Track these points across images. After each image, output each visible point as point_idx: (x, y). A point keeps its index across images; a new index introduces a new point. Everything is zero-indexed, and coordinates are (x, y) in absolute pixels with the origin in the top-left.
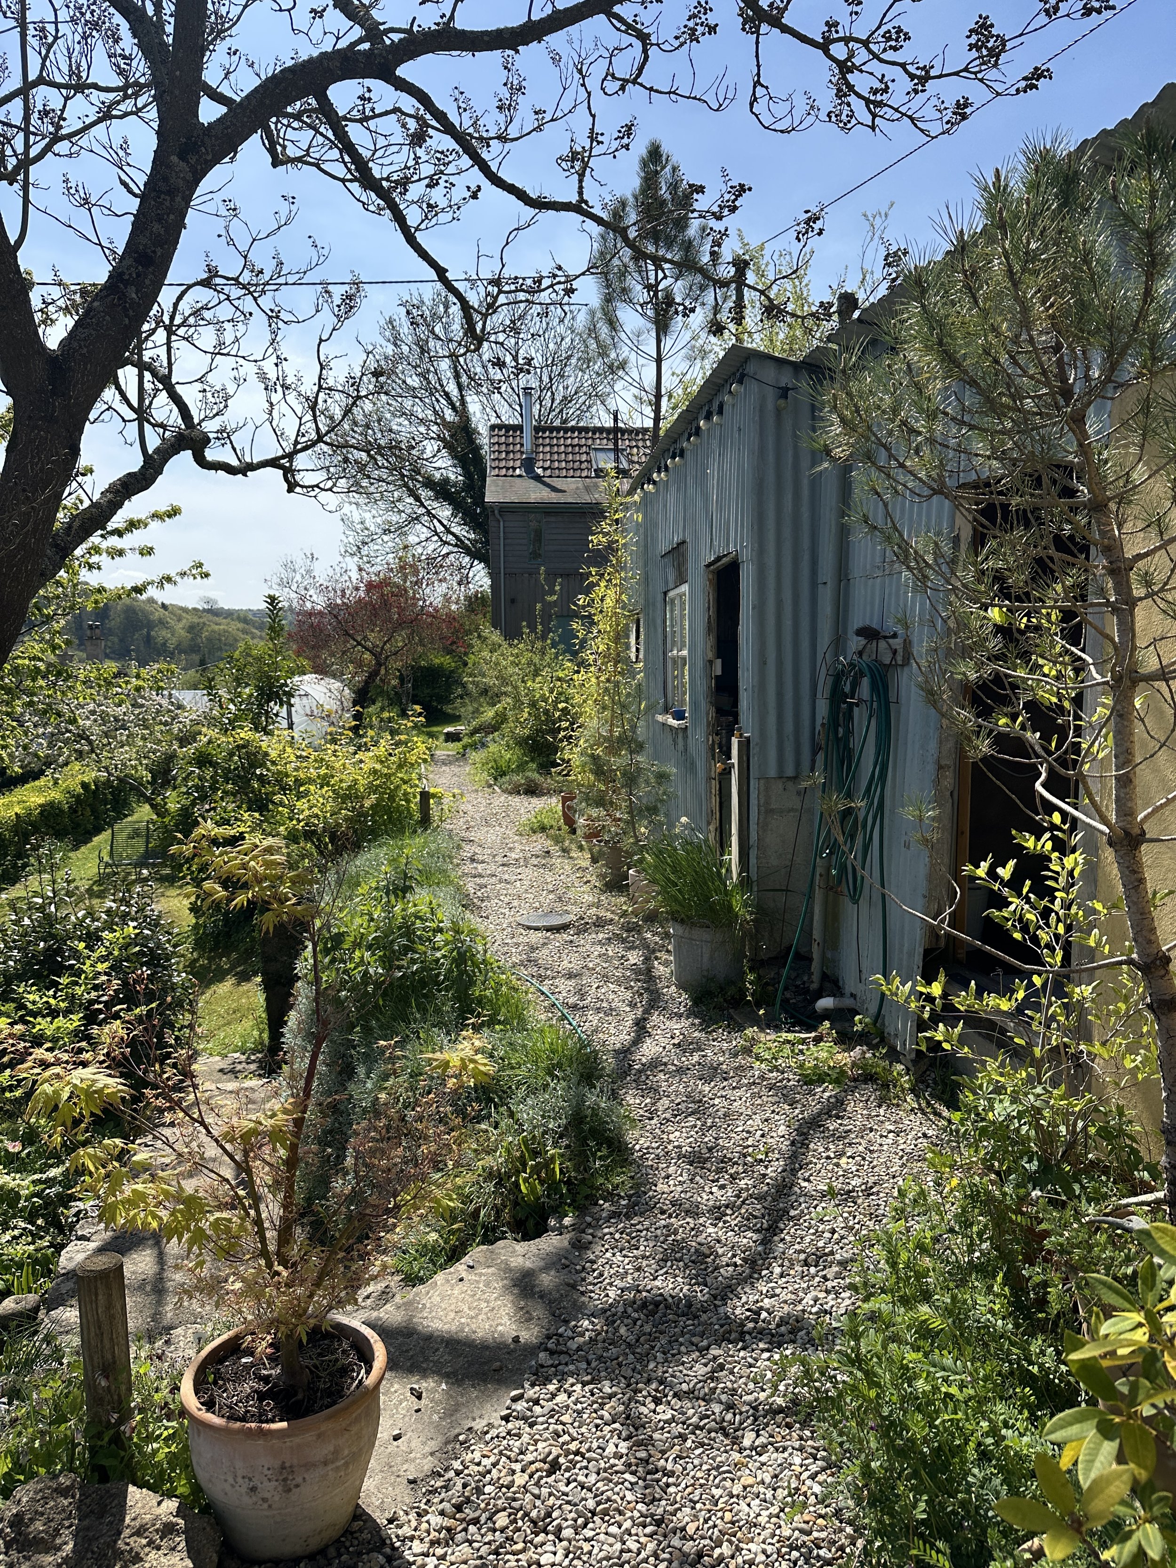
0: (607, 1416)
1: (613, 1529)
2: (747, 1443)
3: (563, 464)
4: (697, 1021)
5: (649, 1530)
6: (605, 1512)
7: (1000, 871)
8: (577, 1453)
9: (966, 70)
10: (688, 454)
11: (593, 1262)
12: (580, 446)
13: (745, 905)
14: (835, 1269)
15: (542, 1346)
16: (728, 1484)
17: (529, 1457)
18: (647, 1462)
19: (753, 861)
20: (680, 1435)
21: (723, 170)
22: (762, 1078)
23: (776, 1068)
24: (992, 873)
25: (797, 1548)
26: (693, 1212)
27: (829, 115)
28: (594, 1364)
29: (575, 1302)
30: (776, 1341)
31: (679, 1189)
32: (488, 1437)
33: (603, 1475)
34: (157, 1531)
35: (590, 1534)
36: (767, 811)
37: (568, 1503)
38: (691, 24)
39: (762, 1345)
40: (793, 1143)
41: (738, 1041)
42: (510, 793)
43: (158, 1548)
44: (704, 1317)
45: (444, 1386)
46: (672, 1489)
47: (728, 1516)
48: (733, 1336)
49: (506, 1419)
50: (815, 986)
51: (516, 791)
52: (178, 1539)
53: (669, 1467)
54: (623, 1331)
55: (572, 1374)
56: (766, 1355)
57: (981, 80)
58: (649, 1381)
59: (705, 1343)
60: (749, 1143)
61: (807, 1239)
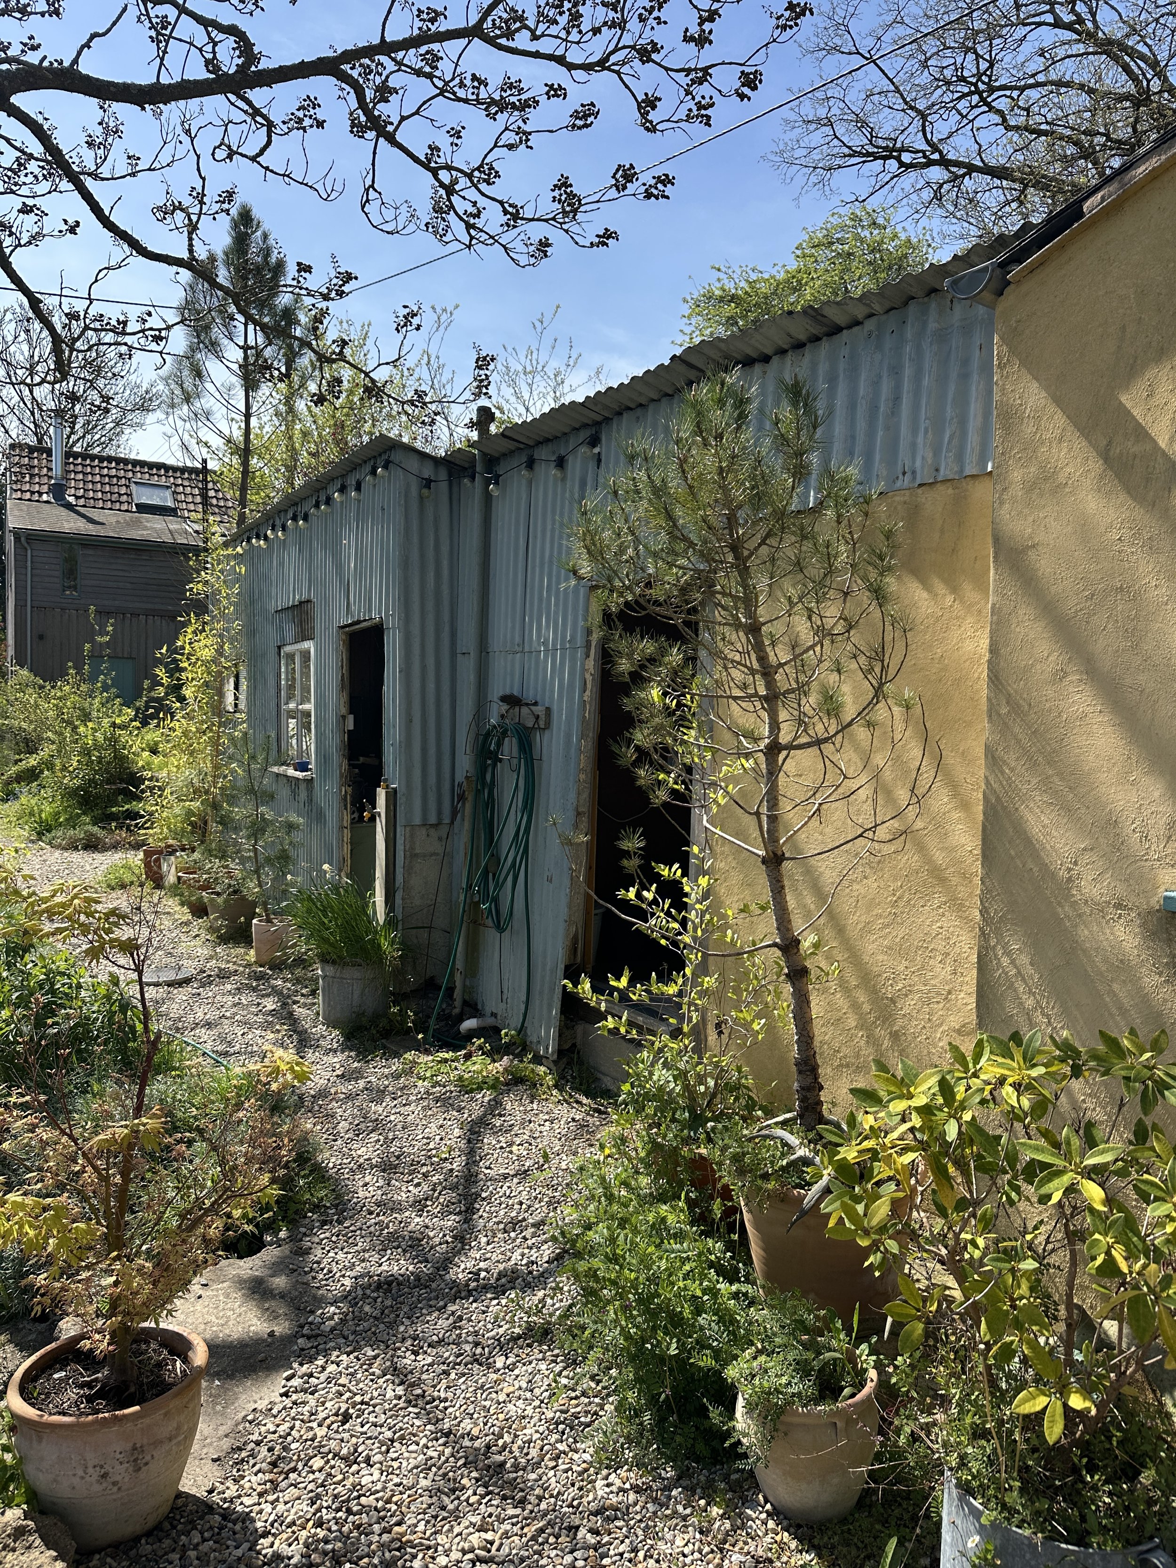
0: (378, 1372)
1: (413, 1447)
2: (499, 1364)
3: (100, 495)
4: (353, 1054)
5: (441, 1441)
6: (402, 1438)
7: (645, 893)
8: (362, 1403)
9: (554, 219)
10: (313, 520)
11: (318, 1263)
12: (119, 478)
13: (392, 943)
14: (531, 1230)
15: (296, 1336)
16: (494, 1395)
17: (321, 1416)
18: (423, 1396)
19: (398, 901)
20: (444, 1372)
21: (333, 256)
22: (427, 1093)
23: (437, 1084)
24: (638, 895)
25: (563, 1423)
26: (397, 1207)
27: (427, 225)
28: (351, 1338)
29: (315, 1297)
30: (499, 1291)
31: (380, 1192)
32: (274, 1412)
33: (389, 1414)
34: (9, 1536)
35: (395, 1455)
36: (412, 856)
37: (370, 1438)
38: (300, 114)
39: (489, 1296)
40: (469, 1141)
41: (396, 1065)
42: (65, 849)
43: (14, 1550)
44: (434, 1285)
45: (217, 1383)
46: (450, 1410)
47: (502, 1417)
48: (463, 1294)
49: (286, 1395)
50: (457, 1011)
51: (73, 846)
52: (31, 1538)
53: (443, 1395)
54: (367, 1308)
55: (334, 1349)
56: (495, 1302)
57: (567, 231)
58: (403, 1340)
59: (441, 1303)
60: (432, 1146)
61: (502, 1213)
